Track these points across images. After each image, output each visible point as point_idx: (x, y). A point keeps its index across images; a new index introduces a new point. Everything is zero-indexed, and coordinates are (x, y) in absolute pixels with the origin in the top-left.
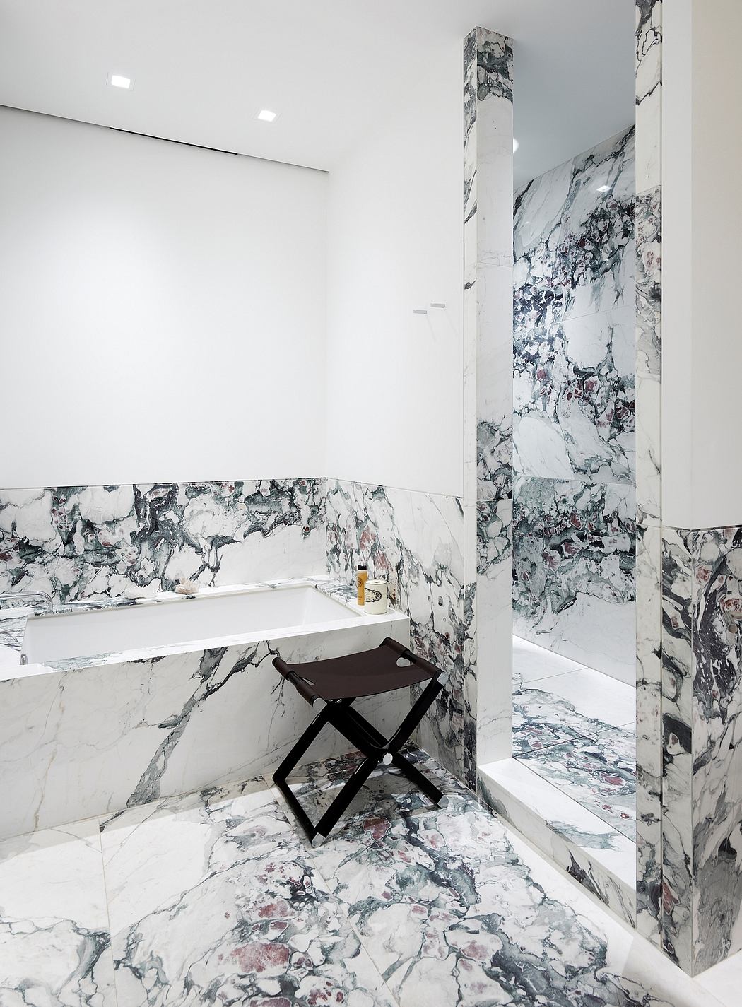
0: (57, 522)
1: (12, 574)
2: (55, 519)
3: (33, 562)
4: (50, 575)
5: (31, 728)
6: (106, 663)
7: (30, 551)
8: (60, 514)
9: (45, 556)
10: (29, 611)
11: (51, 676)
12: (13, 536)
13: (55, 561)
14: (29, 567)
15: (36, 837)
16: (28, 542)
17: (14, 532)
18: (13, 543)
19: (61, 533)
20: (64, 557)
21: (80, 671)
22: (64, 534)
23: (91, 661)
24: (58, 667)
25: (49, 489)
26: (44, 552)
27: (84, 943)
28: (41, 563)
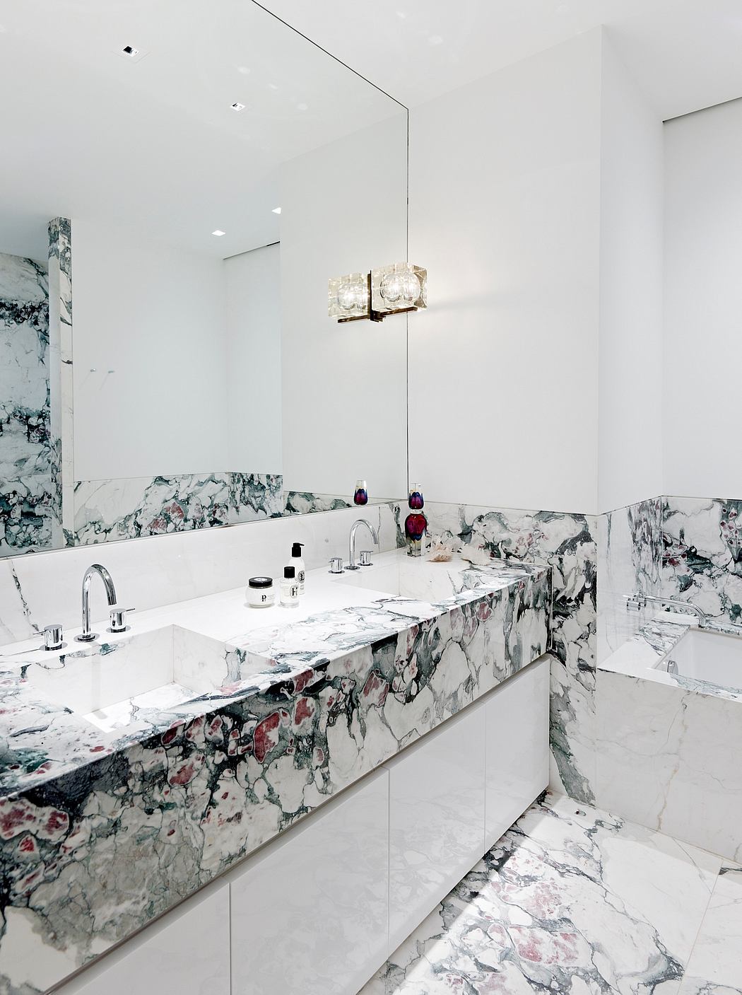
0: (726, 536)
1: (680, 580)
2: (724, 533)
3: (702, 573)
4: (719, 590)
5: (654, 731)
6: (735, 700)
7: (698, 561)
8: (730, 528)
9: (713, 569)
10: (694, 621)
11: (675, 690)
12: (681, 544)
13: (724, 578)
14: (697, 577)
15: (657, 837)
16: (696, 551)
17: (682, 540)
18: (681, 550)
19: (731, 548)
20: (735, 574)
21: (704, 696)
22: (735, 550)
23: (721, 691)
24: (684, 683)
25: (719, 501)
26: (712, 565)
27: (658, 958)
28: (710, 576)
